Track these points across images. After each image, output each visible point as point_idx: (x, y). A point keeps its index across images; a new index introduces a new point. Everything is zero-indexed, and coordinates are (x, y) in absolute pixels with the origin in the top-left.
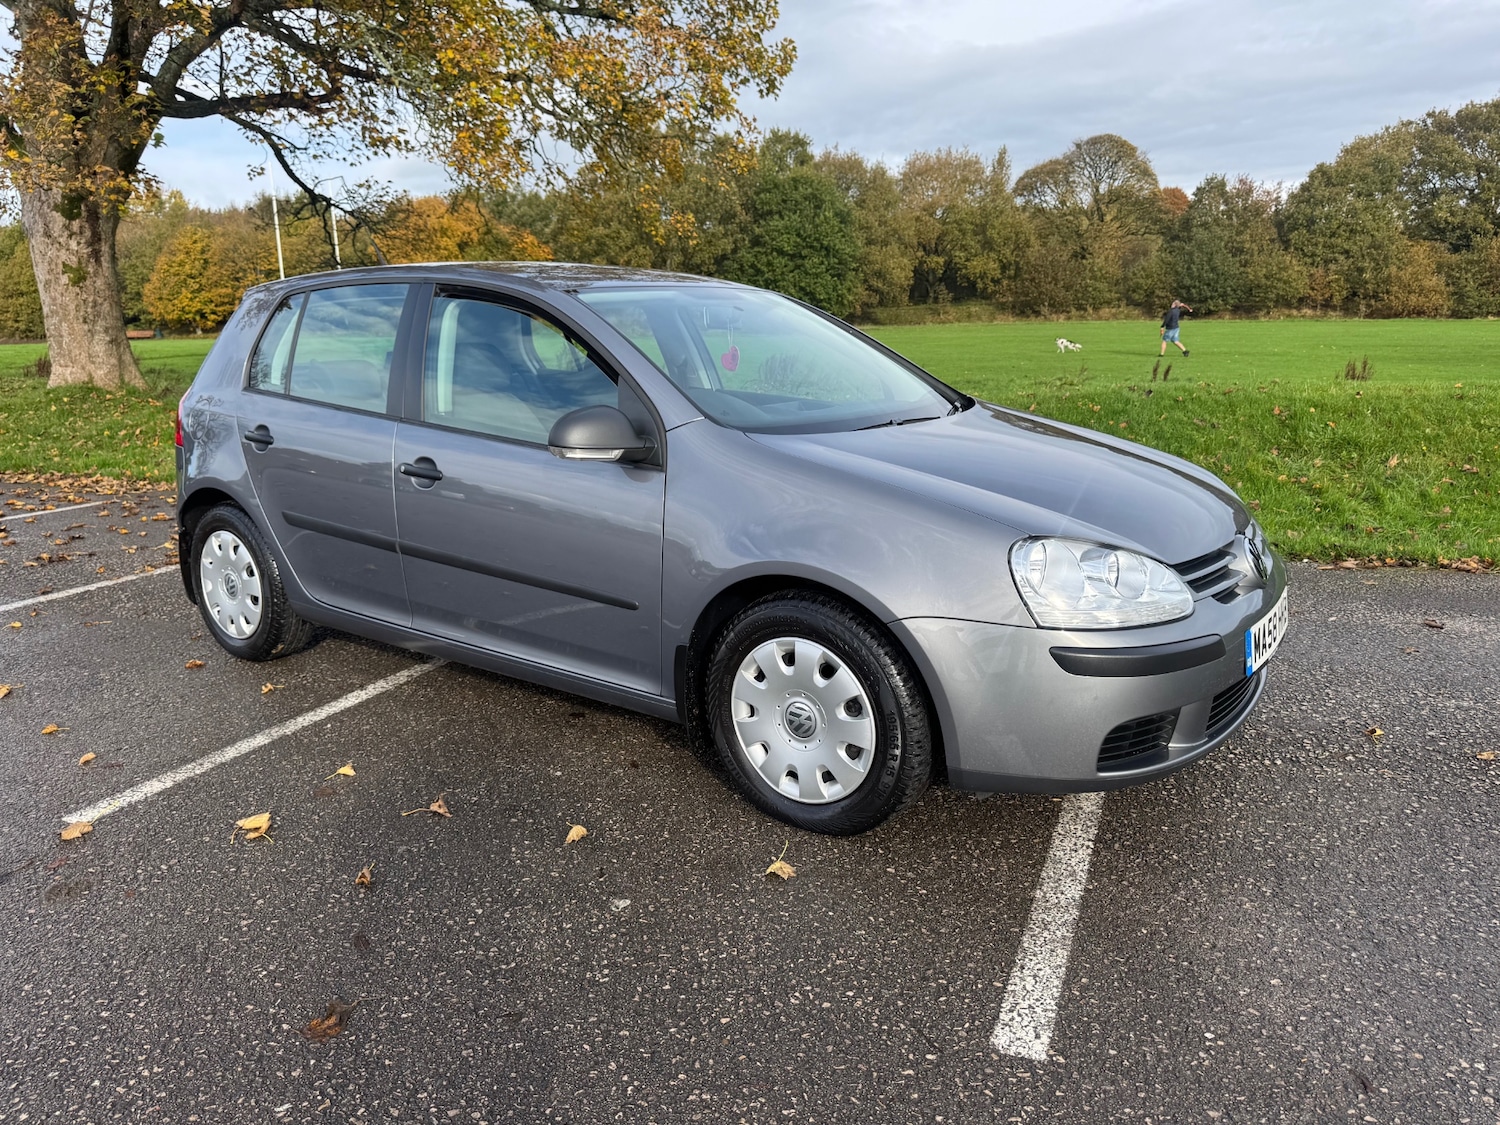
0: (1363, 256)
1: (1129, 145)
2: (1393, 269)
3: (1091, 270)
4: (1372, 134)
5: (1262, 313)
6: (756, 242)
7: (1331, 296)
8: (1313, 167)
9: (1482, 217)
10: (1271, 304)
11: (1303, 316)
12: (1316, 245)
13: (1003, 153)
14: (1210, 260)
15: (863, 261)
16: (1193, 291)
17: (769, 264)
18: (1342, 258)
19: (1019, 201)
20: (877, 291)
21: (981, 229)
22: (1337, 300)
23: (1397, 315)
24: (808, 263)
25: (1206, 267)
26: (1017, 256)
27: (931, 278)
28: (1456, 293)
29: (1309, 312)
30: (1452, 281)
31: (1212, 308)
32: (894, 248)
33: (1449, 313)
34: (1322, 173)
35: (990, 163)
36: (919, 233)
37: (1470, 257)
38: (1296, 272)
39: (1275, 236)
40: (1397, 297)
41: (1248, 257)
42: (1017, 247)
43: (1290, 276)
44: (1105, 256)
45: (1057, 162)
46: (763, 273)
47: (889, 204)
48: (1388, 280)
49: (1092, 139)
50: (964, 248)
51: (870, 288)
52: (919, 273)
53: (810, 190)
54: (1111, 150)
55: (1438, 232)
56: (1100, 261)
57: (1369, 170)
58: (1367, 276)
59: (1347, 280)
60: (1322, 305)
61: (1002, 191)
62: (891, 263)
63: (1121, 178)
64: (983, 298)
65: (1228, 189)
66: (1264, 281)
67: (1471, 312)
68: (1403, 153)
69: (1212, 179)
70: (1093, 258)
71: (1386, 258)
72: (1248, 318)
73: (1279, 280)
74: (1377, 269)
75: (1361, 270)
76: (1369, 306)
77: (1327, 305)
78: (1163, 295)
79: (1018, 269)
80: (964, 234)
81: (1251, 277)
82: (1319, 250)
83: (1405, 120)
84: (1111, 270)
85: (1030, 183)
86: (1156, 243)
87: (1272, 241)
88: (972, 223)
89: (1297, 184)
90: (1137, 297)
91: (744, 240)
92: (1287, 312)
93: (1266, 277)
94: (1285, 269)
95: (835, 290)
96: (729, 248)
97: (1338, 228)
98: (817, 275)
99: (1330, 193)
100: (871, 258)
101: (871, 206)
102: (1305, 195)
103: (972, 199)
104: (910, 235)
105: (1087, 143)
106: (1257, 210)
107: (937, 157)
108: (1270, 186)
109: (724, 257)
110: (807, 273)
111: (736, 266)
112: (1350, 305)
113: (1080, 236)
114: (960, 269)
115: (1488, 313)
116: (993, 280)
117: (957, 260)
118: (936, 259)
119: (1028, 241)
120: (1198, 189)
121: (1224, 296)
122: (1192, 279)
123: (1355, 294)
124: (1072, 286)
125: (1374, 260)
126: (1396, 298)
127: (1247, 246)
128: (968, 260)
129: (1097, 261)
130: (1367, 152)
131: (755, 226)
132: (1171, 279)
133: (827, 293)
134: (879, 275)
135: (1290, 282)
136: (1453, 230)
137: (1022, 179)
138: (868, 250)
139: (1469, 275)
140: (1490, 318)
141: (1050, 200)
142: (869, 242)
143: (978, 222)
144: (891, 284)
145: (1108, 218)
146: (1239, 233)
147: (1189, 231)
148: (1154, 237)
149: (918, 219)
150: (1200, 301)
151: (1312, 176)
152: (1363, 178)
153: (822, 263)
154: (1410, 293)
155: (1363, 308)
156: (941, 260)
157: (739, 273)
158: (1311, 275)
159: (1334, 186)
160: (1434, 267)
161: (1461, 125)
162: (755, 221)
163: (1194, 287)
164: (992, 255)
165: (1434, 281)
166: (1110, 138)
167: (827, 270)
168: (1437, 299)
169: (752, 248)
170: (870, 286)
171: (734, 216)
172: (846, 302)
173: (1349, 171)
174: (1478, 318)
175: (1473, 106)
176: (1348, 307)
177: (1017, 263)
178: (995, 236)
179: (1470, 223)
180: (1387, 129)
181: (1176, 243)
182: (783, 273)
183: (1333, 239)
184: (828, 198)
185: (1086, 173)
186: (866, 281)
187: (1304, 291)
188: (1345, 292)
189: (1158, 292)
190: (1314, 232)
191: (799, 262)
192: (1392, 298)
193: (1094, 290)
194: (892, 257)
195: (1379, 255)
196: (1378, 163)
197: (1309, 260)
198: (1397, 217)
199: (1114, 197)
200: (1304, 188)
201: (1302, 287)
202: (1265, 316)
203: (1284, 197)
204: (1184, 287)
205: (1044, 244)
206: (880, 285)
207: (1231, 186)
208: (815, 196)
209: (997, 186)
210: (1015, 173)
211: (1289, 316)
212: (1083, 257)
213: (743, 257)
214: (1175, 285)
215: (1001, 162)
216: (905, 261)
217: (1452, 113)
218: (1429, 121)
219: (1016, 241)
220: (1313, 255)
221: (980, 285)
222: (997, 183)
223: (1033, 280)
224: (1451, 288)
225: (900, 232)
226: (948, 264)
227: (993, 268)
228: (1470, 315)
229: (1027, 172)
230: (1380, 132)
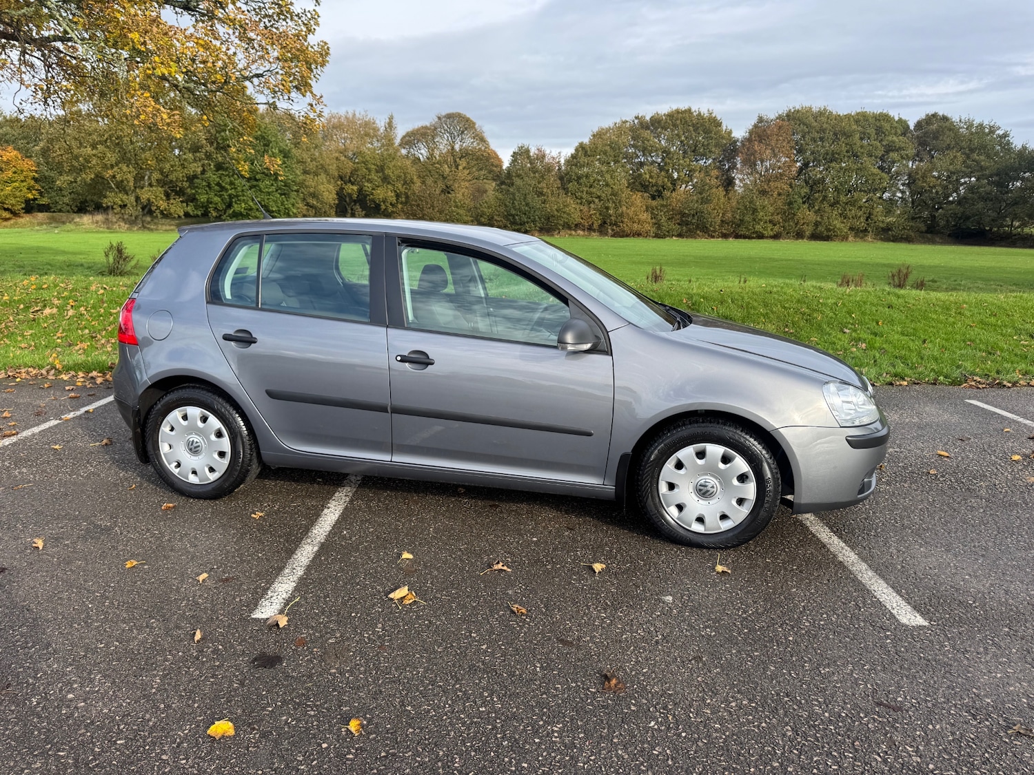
0: (608, 200)
1: (471, 121)
2: (624, 208)
3: (455, 202)
4: (607, 127)
6: (219, 167)
7: (593, 224)
8: (577, 144)
9: (666, 180)
10: (561, 228)
11: (578, 235)
12: (583, 192)
13: (391, 118)
14: (525, 198)
15: (302, 184)
16: (517, 217)
17: (231, 183)
18: (597, 200)
20: (312, 207)
21: (381, 169)
22: (596, 226)
23: (627, 236)
24: (262, 185)
25: (524, 203)
26: (406, 188)
27: (347, 199)
28: (656, 224)
29: (581, 233)
30: (654, 216)
31: (528, 228)
32: (323, 177)
33: (654, 235)
34: (581, 147)
35: (383, 124)
36: (339, 168)
37: (662, 202)
38: (574, 209)
39: (560, 186)
41: (545, 197)
42: (405, 183)
43: (570, 210)
44: (462, 192)
45: (426, 128)
46: (227, 190)
47: (316, 147)
48: (622, 215)
49: (448, 115)
51: (308, 204)
52: (340, 195)
53: (259, 133)
54: (459, 123)
55: (644, 187)
56: (460, 196)
57: (608, 148)
58: (611, 212)
59: (600, 214)
60: (588, 228)
61: (393, 144)
62: (321, 187)
63: (469, 142)
65: (531, 154)
66: (556, 213)
67: (664, 235)
68: (624, 139)
69: (522, 147)
70: (455, 193)
71: (620, 202)
72: (548, 236)
73: (564, 213)
74: (616, 208)
75: (607, 208)
76: (613, 230)
77: (590, 229)
78: (499, 219)
79: (407, 197)
80: (370, 171)
81: (549, 210)
82: (584, 196)
83: (624, 120)
84: (467, 202)
85: (412, 139)
86: (491, 186)
87: (558, 188)
88: (374, 164)
89: (569, 154)
90: (483, 220)
91: (210, 165)
92: (569, 232)
93: (557, 211)
94: (566, 206)
95: (282, 204)
96: (200, 169)
97: (594, 182)
98: (269, 194)
99: (588, 161)
100: (307, 183)
101: (304, 147)
102: (573, 160)
103: (372, 147)
104: (333, 169)
105: (445, 117)
106: (549, 168)
107: (346, 117)
108: (554, 154)
109: (195, 177)
110: (260, 190)
111: (204, 183)
112: (603, 229)
113: (444, 178)
114: (368, 195)
115: (673, 235)
116: (391, 204)
117: (366, 188)
118: (351, 187)
119: (412, 179)
120: (514, 153)
121: (534, 221)
122: (515, 210)
123: (605, 223)
124: (443, 211)
125: (613, 202)
126: (626, 226)
127: (545, 190)
128: (373, 189)
129: (458, 195)
130: (605, 137)
131: (218, 155)
132: (502, 209)
133: (278, 207)
134: (314, 195)
135: (570, 214)
136: (653, 186)
137: (404, 137)
138: (304, 178)
139: (663, 213)
140: (674, 238)
141: (422, 152)
142: (305, 172)
143: (379, 164)
144: (322, 203)
145: (460, 168)
146: (539, 183)
147: (511, 179)
148: (490, 182)
149: (337, 159)
150: (521, 224)
151: (577, 150)
152: (605, 153)
153: (272, 185)
154: (633, 223)
155: (610, 231)
156: (355, 188)
157: (207, 189)
158: (581, 210)
159: (589, 156)
160: (645, 207)
161: (652, 125)
163: (517, 215)
164: (389, 187)
165: (645, 216)
166: (459, 115)
167: (277, 190)
168: (647, 227)
169: (217, 170)
170: (308, 203)
171: (202, 147)
172: (291, 214)
173: (597, 148)
174: (668, 238)
175: (658, 115)
176: (602, 231)
177: (406, 194)
178: (391, 174)
179: (660, 183)
180: (616, 124)
181: (503, 187)
182: (243, 191)
183: (591, 189)
184: (273, 139)
185: (446, 137)
186: (304, 199)
187: (578, 220)
188: (599, 221)
189: (495, 217)
190: (581, 184)
191: (255, 183)
192: (625, 225)
193: (457, 214)
194: (323, 184)
195: (617, 199)
196: (614, 146)
197: (579, 201)
198: (621, 177)
199: (465, 154)
200: (573, 157)
201: (576, 217)
202: (557, 234)
203: (562, 161)
204: (512, 215)
205: (423, 183)
206: (315, 203)
207: (533, 151)
208: (263, 138)
209: (389, 140)
210: (400, 132)
211: (570, 235)
212: (449, 193)
213: (210, 177)
214: (506, 213)
215: (390, 125)
216: (331, 187)
217: (648, 118)
218: (636, 121)
219: (404, 179)
220: (582, 198)
221: (383, 207)
222: (390, 142)
223: (418, 205)
224: (654, 221)
225: (326, 167)
226: (360, 191)
227: (391, 195)
228: (663, 237)
229: (408, 133)
230: (612, 126)
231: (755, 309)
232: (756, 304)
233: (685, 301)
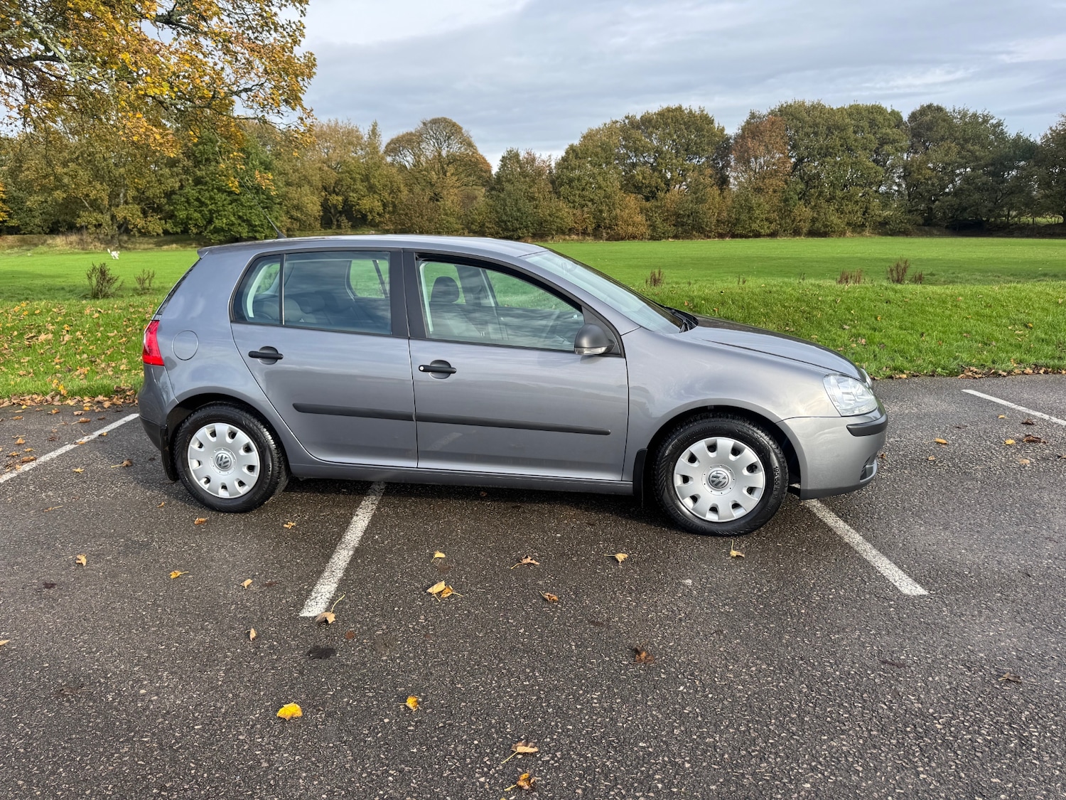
0: (601, 203)
1: (458, 126)
2: (618, 211)
3: (444, 210)
4: (597, 128)
5: (549, 238)
6: (198, 181)
7: (587, 228)
8: (567, 147)
9: (660, 180)
10: (554, 232)
11: (572, 240)
12: (575, 195)
13: (375, 126)
14: (516, 204)
15: (285, 197)
16: (509, 223)
17: (211, 198)
18: (590, 204)
19: (389, 159)
20: (296, 219)
21: (366, 178)
22: (590, 230)
23: (623, 239)
24: (243, 199)
25: (515, 209)
26: (393, 197)
27: (332, 211)
28: (651, 226)
29: (574, 237)
30: (649, 218)
31: (521, 235)
32: (306, 188)
33: (649, 237)
34: (572, 150)
35: (366, 132)
36: (322, 179)
37: (656, 204)
38: (566, 213)
39: (551, 190)
40: (622, 228)
41: (537, 202)
42: (392, 192)
43: (563, 215)
44: (451, 199)
45: (411, 134)
46: (207, 205)
48: (616, 218)
49: (433, 120)
50: (355, 191)
51: (291, 217)
52: (325, 206)
54: (445, 128)
55: (637, 188)
56: (449, 203)
57: (599, 150)
58: (605, 215)
59: (594, 218)
60: (582, 233)
61: (377, 152)
62: (305, 199)
63: (456, 148)
64: (372, 226)
65: (521, 158)
66: (549, 218)
67: (660, 237)
68: (614, 140)
69: (511, 151)
70: (444, 200)
71: (614, 204)
73: (557, 217)
74: (610, 211)
75: (601, 211)
76: (608, 233)
77: (585, 233)
78: (490, 226)
79: (394, 206)
80: (355, 181)
81: (541, 215)
82: (577, 199)
84: (457, 209)
85: (396, 146)
86: (481, 192)
87: (550, 192)
88: (359, 174)
89: (560, 157)
90: (474, 227)
91: (188, 180)
92: (563, 237)
93: (550, 215)
94: (559, 210)
96: (178, 185)
97: (586, 185)
98: (251, 207)
99: (579, 163)
100: (290, 196)
101: (286, 158)
102: (564, 163)
103: (356, 156)
104: (316, 180)
105: (430, 122)
106: (540, 172)
107: (328, 126)
108: (545, 157)
109: (173, 192)
110: (242, 205)
111: (183, 199)
112: (597, 233)
113: (432, 185)
114: (354, 206)
115: (669, 237)
116: (378, 214)
117: (351, 199)
118: (336, 198)
119: (399, 187)
120: (503, 157)
121: (527, 227)
122: (507, 216)
123: (599, 226)
124: (433, 219)
125: (607, 205)
127: (536, 195)
128: (359, 199)
129: (447, 203)
130: (596, 138)
131: (196, 170)
132: (493, 216)
133: (260, 221)
134: (297, 208)
135: (563, 219)
136: (646, 187)
137: (389, 144)
138: (287, 190)
139: (657, 214)
140: (670, 240)
141: (408, 160)
142: (288, 184)
143: (364, 173)
144: (307, 215)
145: (448, 174)
146: (530, 187)
147: (501, 184)
148: (480, 188)
149: (320, 169)
150: (513, 231)
151: (567, 152)
152: (596, 155)
153: (254, 198)
154: (628, 225)
155: (604, 234)
156: (340, 198)
157: (186, 204)
158: (574, 214)
159: (580, 158)
160: (639, 209)
161: (643, 124)
162: (195, 167)
163: (509, 221)
164: (376, 196)
165: (640, 218)
166: (445, 120)
167: (259, 204)
168: (643, 229)
169: (196, 185)
171: (179, 161)
173: (588, 149)
174: (664, 240)
175: (648, 114)
176: (596, 235)
177: (393, 203)
178: (377, 183)
179: (653, 184)
180: (605, 124)
181: (493, 192)
182: (223, 205)
183: (584, 192)
184: (254, 151)
185: (432, 143)
186: (288, 212)
187: (572, 224)
188: (594, 225)
189: (487, 224)
190: (573, 188)
192: (619, 228)
193: (447, 222)
194: (306, 195)
195: (610, 202)
196: (605, 147)
197: (572, 205)
198: (614, 178)
199: (453, 160)
200: (564, 159)
201: (570, 221)
203: (553, 165)
204: (503, 221)
205: (411, 191)
206: (299, 215)
207: (523, 155)
209: (374, 148)
210: (385, 139)
211: (564, 240)
212: (437, 200)
213: (189, 192)
214: (497, 220)
215: (374, 132)
216: (315, 198)
217: (638, 118)
218: (627, 121)
219: (391, 188)
220: (574, 202)
221: (370, 217)
222: (375, 150)
223: (406, 214)
224: (649, 222)
225: (309, 178)
226: (346, 201)
227: (377, 205)
228: (659, 239)
229: (392, 140)
230: (601, 127)
231: (755, 309)
232: (756, 304)
233: (686, 304)
